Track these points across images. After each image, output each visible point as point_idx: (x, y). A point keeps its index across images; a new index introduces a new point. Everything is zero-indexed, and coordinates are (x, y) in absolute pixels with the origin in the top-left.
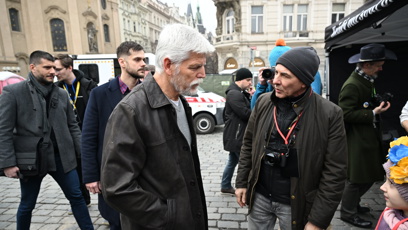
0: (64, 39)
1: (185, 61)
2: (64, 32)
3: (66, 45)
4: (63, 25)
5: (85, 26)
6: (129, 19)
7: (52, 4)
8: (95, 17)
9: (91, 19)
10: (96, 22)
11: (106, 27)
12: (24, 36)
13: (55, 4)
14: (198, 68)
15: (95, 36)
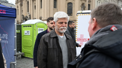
0: (72, 11)
1: (57, 21)
2: (72, 8)
3: (72, 13)
4: (72, 5)
5: (81, 5)
6: (99, 1)
8: (86, 1)
9: (84, 2)
10: (86, 3)
11: (89, 5)
12: (57, 10)
14: (62, 23)
15: (84, 9)
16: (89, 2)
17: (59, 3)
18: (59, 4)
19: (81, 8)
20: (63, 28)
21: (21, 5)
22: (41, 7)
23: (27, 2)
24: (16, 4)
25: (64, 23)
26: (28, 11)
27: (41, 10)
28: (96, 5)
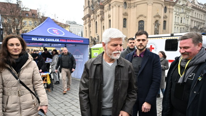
1: (109, 42)
2: (144, 26)
7: (140, 14)
8: (160, 17)
9: (157, 19)
10: (160, 19)
11: (165, 22)
12: (127, 30)
13: (142, 14)
14: (116, 45)
15: (158, 27)
16: (164, 18)
20: (117, 52)
21: (90, 26)
23: (95, 23)
25: (119, 45)
26: (97, 32)
28: (174, 21)
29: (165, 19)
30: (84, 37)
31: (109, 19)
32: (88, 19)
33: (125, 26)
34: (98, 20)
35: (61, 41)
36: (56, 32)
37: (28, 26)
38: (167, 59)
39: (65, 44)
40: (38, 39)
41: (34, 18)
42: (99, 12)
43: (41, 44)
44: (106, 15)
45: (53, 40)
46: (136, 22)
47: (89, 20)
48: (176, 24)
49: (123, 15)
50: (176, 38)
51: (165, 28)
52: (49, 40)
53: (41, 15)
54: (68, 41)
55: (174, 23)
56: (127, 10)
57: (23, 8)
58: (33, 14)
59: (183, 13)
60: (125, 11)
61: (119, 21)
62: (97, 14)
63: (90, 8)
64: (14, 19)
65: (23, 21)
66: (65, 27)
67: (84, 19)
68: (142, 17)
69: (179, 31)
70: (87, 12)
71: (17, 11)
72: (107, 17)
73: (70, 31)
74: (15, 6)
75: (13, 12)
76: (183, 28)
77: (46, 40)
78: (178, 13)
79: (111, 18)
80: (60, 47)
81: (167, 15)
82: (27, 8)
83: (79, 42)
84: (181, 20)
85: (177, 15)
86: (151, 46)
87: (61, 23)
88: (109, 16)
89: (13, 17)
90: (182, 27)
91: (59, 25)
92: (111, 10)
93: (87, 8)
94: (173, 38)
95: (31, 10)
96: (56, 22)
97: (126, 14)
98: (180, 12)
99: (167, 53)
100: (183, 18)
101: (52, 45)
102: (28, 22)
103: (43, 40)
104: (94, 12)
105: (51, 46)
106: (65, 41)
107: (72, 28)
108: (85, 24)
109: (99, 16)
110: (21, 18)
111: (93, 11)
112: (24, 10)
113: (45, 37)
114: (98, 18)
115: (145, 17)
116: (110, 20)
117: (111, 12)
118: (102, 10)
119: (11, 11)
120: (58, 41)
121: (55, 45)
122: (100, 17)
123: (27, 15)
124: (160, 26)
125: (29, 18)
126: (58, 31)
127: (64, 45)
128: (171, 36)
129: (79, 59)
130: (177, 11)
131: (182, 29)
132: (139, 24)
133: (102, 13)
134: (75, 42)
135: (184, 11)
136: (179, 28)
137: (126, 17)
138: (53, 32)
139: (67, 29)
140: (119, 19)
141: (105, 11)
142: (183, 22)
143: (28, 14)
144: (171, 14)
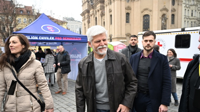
0: (149, 25)
1: (92, 40)
2: (149, 21)
3: (149, 28)
4: (149, 18)
5: (161, 17)
6: (189, 9)
7: (145, 8)
8: (167, 10)
9: (164, 12)
10: (168, 13)
11: (173, 16)
12: (131, 25)
13: (147, 7)
15: (166, 21)
16: (172, 11)
17: (132, 16)
18: (132, 18)
19: (161, 20)
21: (89, 22)
22: (111, 24)
23: (95, 18)
24: (83, 21)
25: (102, 41)
27: (111, 27)
28: (183, 14)
29: (173, 13)
30: (83, 34)
31: (110, 14)
32: (86, 15)
33: (128, 21)
34: (98, 15)
35: (56, 39)
36: (51, 29)
37: (22, 24)
38: (178, 57)
39: (62, 43)
40: (30, 37)
41: (29, 15)
42: (99, 6)
43: (35, 43)
44: (107, 10)
45: (48, 39)
46: (141, 17)
47: (88, 15)
48: (186, 18)
49: (126, 9)
50: (187, 33)
51: (173, 22)
52: (43, 38)
53: (36, 11)
54: (64, 39)
55: (183, 17)
56: (130, 4)
57: (17, 5)
58: (27, 11)
59: (194, 5)
60: (128, 5)
61: (121, 15)
62: (97, 9)
63: (88, 2)
64: (8, 17)
65: (17, 19)
66: (62, 24)
67: (83, 14)
68: (147, 11)
69: (190, 25)
70: (86, 7)
71: (11, 8)
72: (108, 12)
73: (67, 29)
74: (9, 3)
75: (6, 9)
76: (195, 22)
77: (40, 39)
78: (188, 6)
79: (112, 13)
80: (55, 46)
81: (175, 8)
82: (21, 5)
83: (76, 40)
84: (192, 13)
85: (187, 8)
86: (159, 43)
87: (57, 20)
88: (110, 11)
89: (7, 15)
90: (193, 20)
91: (55, 22)
92: (113, 4)
93: (85, 3)
94: (184, 33)
95: (25, 6)
96: (52, 19)
97: (128, 8)
98: (190, 4)
99: (177, 51)
100: (194, 11)
101: (47, 43)
102: (22, 19)
103: (36, 38)
104: (93, 7)
105: (45, 45)
106: (61, 39)
107: (70, 25)
108: (84, 20)
109: (98, 11)
110: (14, 16)
111: (92, 5)
112: (18, 6)
113: (38, 35)
114: (98, 13)
115: (151, 11)
116: (111, 16)
117: (112, 7)
118: (102, 4)
119: (5, 8)
120: (53, 39)
121: (50, 43)
122: (100, 12)
123: (21, 12)
124: (167, 21)
125: (23, 15)
126: (53, 29)
127: (60, 43)
128: (182, 31)
129: (77, 58)
130: (187, 3)
131: (193, 23)
132: (144, 18)
133: (103, 8)
134: (72, 40)
135: (195, 3)
136: (190, 22)
137: (128, 11)
138: (47, 30)
139: (64, 26)
140: (121, 14)
141: (105, 5)
142: (194, 15)
143: (23, 11)
144: (180, 7)
